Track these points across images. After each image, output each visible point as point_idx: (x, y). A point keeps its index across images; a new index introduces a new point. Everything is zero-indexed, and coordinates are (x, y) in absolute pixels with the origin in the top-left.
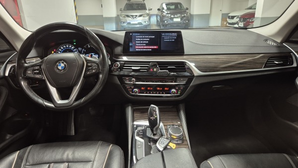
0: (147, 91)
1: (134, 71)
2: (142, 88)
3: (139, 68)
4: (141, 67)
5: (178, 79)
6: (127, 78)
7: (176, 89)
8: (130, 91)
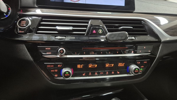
0: (86, 71)
1: (62, 33)
2: (79, 66)
3: (71, 28)
4: (73, 26)
5: (139, 47)
6: (48, 48)
7: (137, 65)
8: (55, 73)
